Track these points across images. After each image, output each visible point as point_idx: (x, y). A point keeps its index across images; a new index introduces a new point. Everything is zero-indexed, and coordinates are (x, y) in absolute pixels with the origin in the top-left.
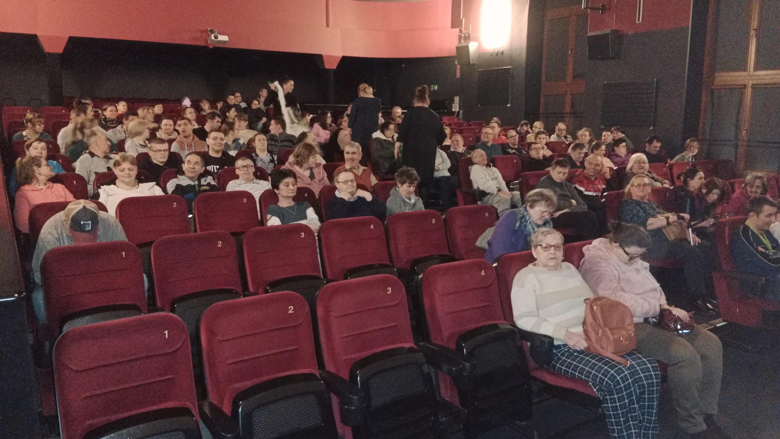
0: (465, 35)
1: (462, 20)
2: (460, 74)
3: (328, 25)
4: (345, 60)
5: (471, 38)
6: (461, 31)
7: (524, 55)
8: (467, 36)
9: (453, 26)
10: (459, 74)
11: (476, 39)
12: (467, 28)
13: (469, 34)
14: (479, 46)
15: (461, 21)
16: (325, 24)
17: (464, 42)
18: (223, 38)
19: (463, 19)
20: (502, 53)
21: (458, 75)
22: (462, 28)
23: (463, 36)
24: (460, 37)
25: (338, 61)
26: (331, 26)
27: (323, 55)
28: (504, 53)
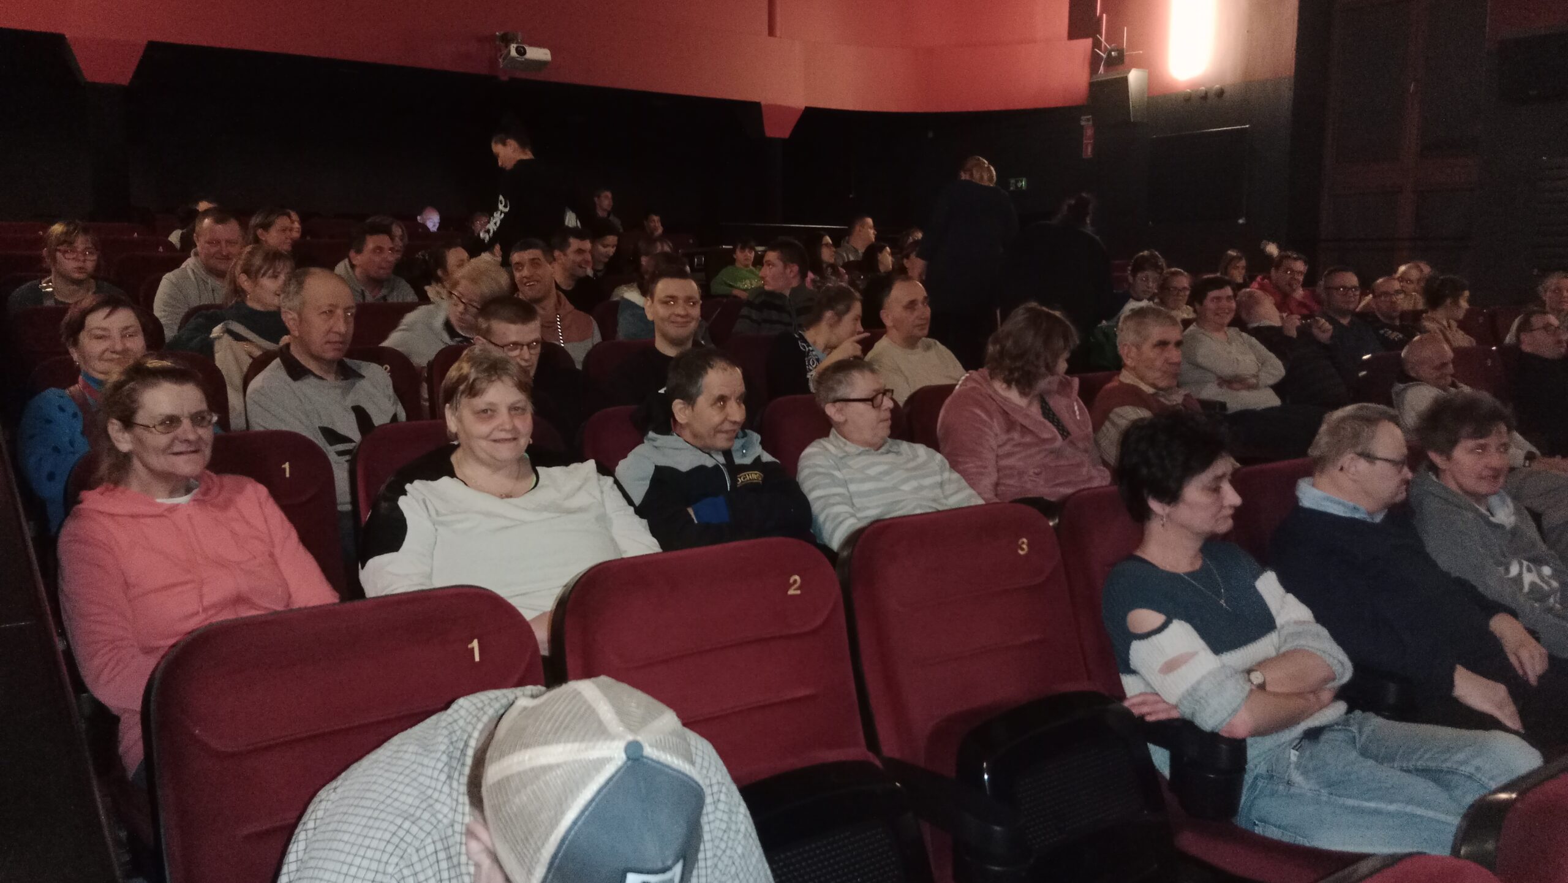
0: (1109, 55)
1: (1100, 19)
2: (1093, 149)
3: (771, 32)
4: (812, 117)
5: (1126, 60)
6: (1097, 44)
7: (1287, 93)
8: (1115, 58)
9: (1074, 33)
10: (1090, 149)
11: (1142, 63)
12: (1114, 34)
13: (1121, 51)
14: (1152, 79)
16: (766, 32)
17: (1105, 70)
18: (538, 54)
19: (1104, 15)
20: (1221, 93)
21: (1088, 151)
22: (1101, 36)
23: (1104, 56)
24: (1095, 60)
25: (793, 121)
26: (778, 33)
27: (763, 103)
28: (1225, 95)
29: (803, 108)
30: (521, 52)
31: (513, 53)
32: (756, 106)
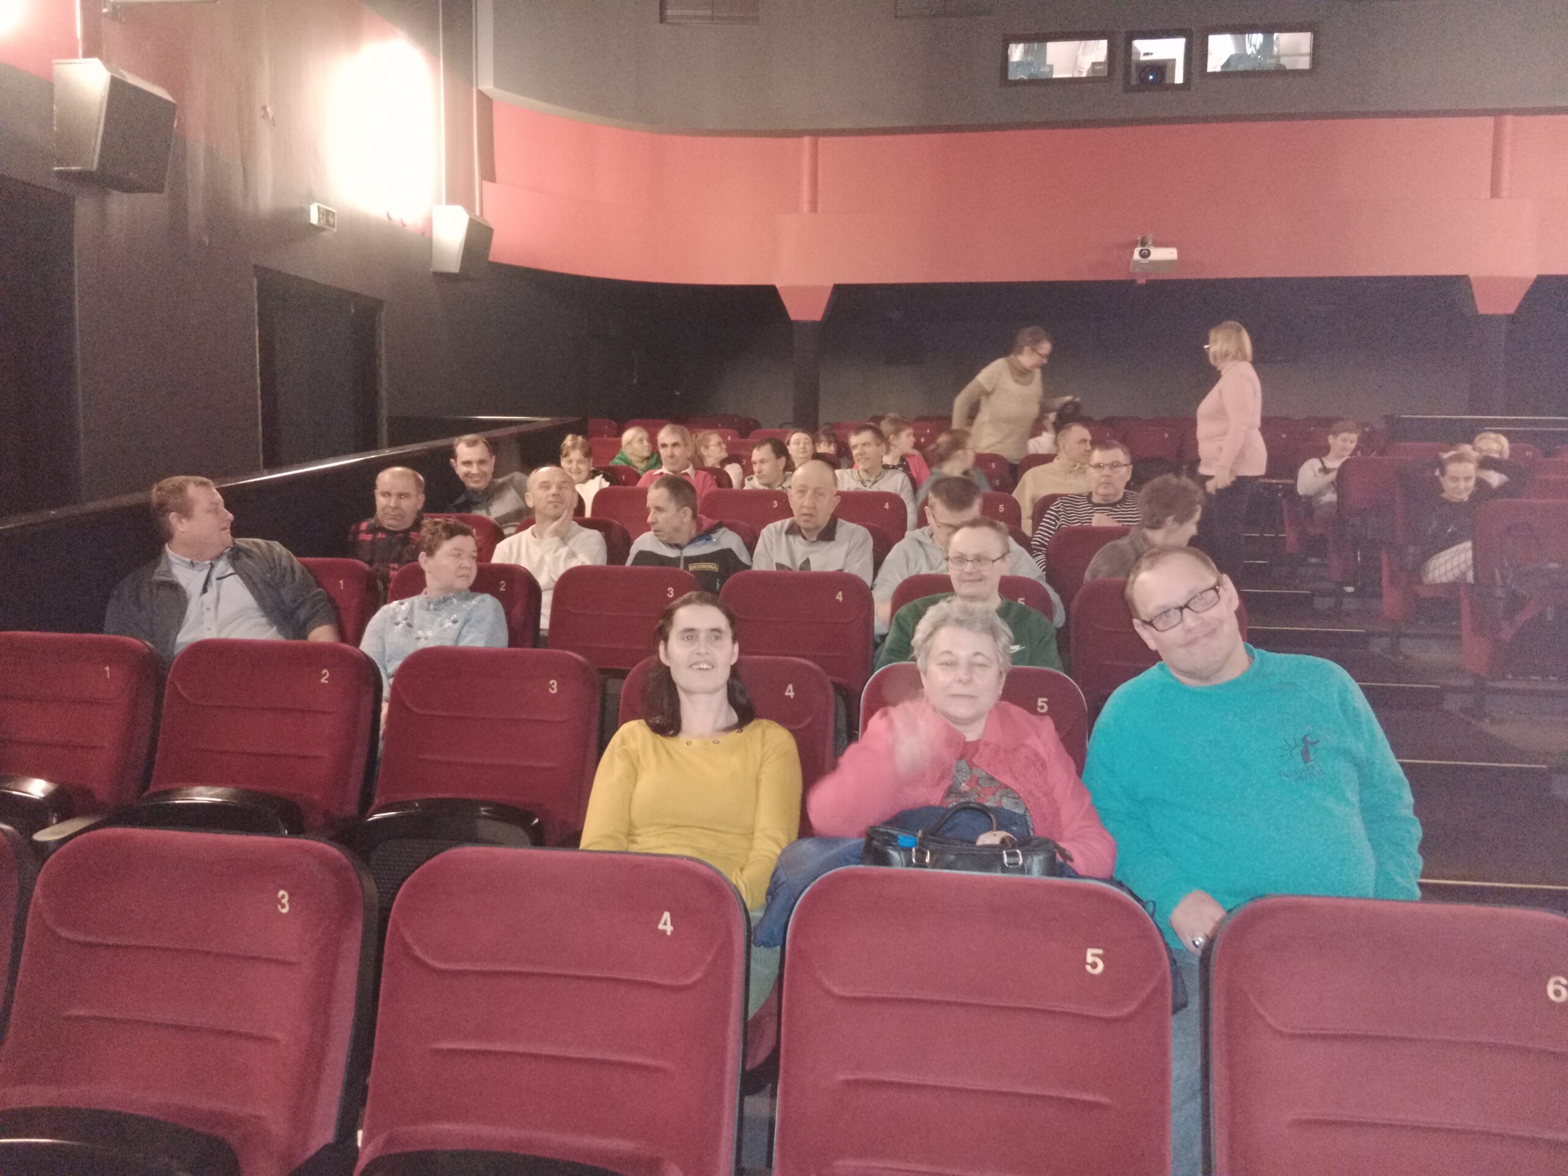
3: (1495, 192)
16: (1486, 193)
18: (1165, 254)
25: (1522, 291)
26: (1505, 193)
27: (1473, 275)
29: (1534, 276)
30: (1145, 255)
31: (1136, 256)
32: (1460, 283)
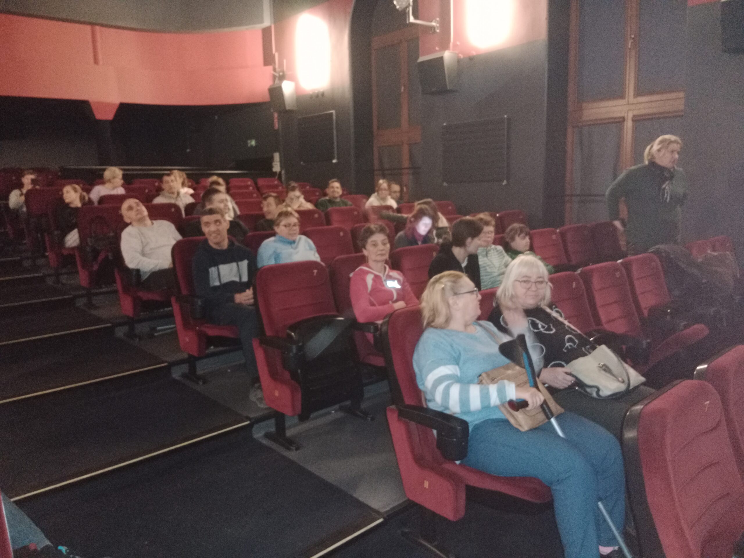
0: (279, 73)
2: (279, 125)
3: (96, 62)
4: (124, 108)
5: (286, 76)
6: (274, 70)
8: (282, 75)
9: (266, 63)
11: (292, 78)
12: (281, 64)
13: (283, 72)
14: (297, 87)
15: (274, 56)
16: (92, 61)
17: (278, 82)
19: (276, 53)
20: (323, 94)
21: (277, 126)
22: (276, 65)
23: (277, 75)
24: (274, 77)
25: (114, 109)
27: (91, 101)
28: (326, 95)
29: (118, 103)
